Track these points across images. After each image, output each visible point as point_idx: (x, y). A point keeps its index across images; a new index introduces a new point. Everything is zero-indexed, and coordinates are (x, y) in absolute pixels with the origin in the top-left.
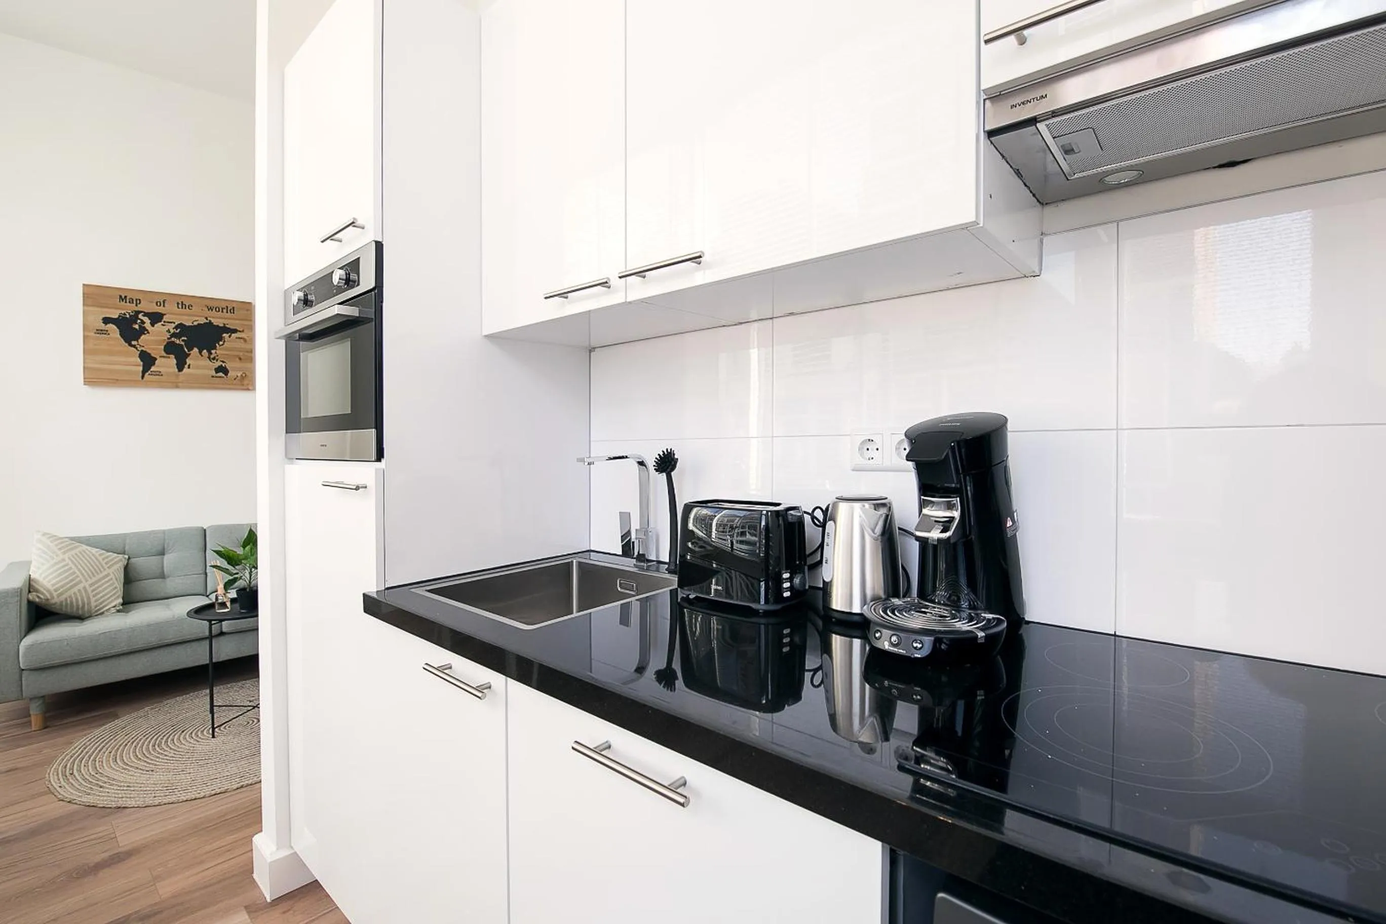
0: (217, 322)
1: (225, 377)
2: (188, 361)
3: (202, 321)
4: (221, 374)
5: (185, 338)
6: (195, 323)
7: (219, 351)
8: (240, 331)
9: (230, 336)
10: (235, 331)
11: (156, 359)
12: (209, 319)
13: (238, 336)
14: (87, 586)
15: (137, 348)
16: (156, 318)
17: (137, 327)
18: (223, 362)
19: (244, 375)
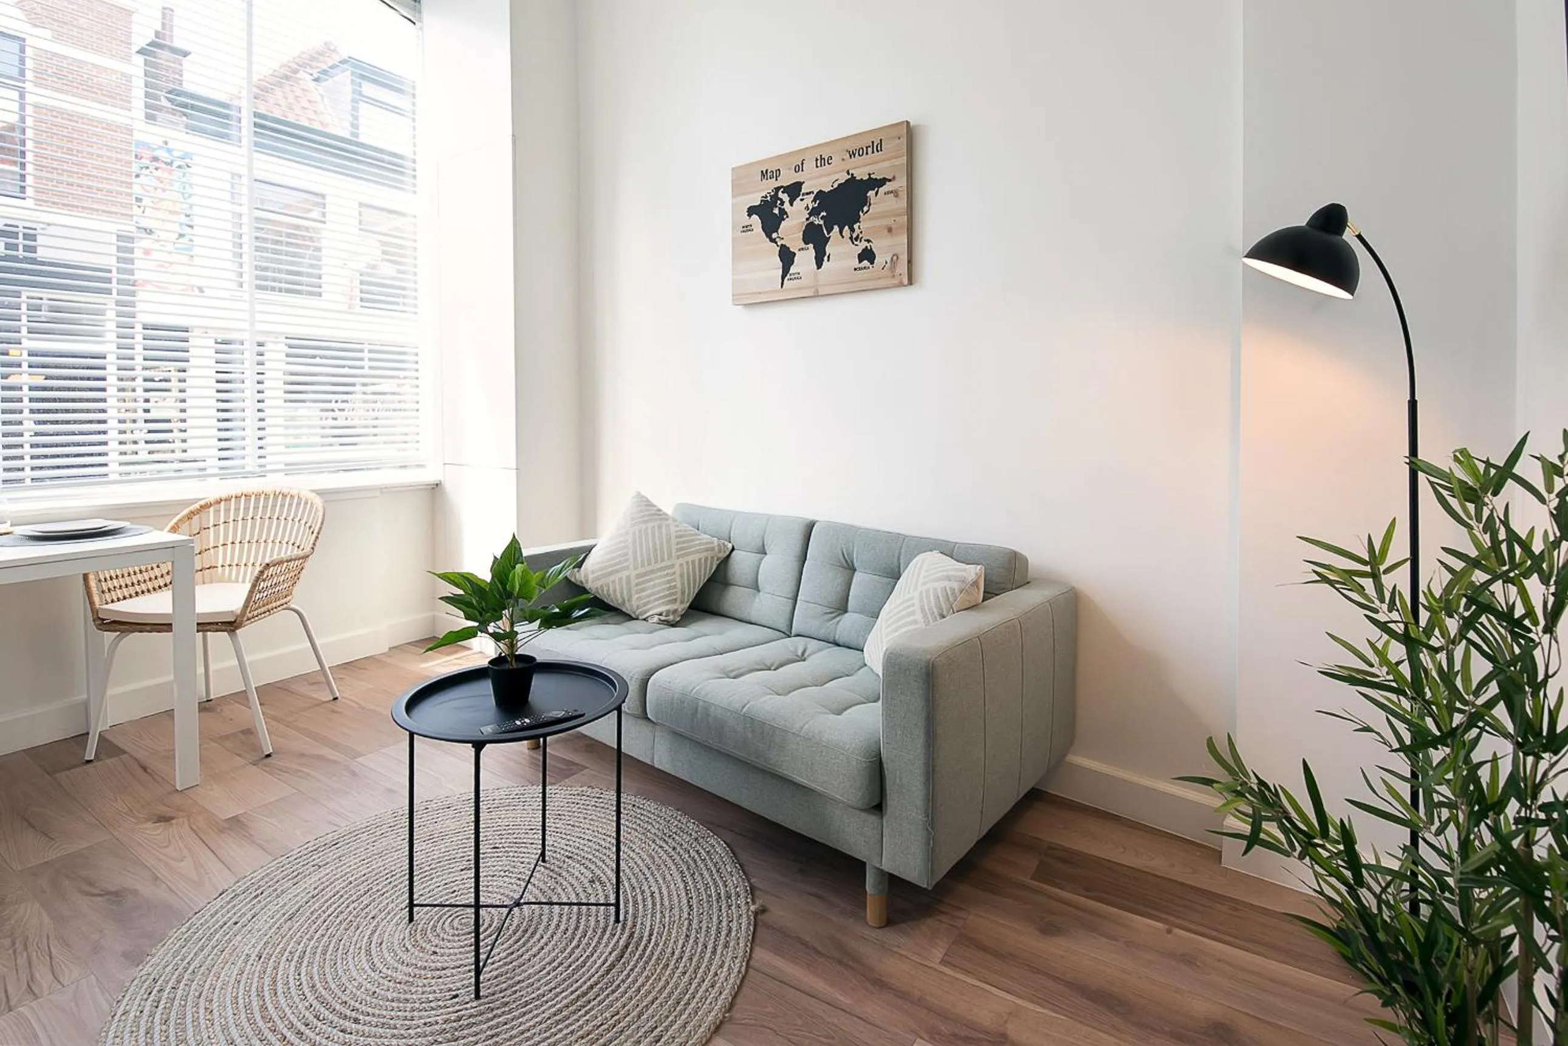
0: (861, 174)
1: (871, 266)
2: (828, 249)
3: (843, 178)
4: (866, 263)
5: (825, 214)
6: (836, 186)
7: (865, 224)
8: (890, 180)
9: (877, 193)
10: (883, 182)
11: (794, 254)
12: (851, 172)
13: (886, 190)
14: (633, 577)
15: (776, 243)
16: (794, 191)
17: (776, 211)
18: (868, 241)
19: (895, 258)
